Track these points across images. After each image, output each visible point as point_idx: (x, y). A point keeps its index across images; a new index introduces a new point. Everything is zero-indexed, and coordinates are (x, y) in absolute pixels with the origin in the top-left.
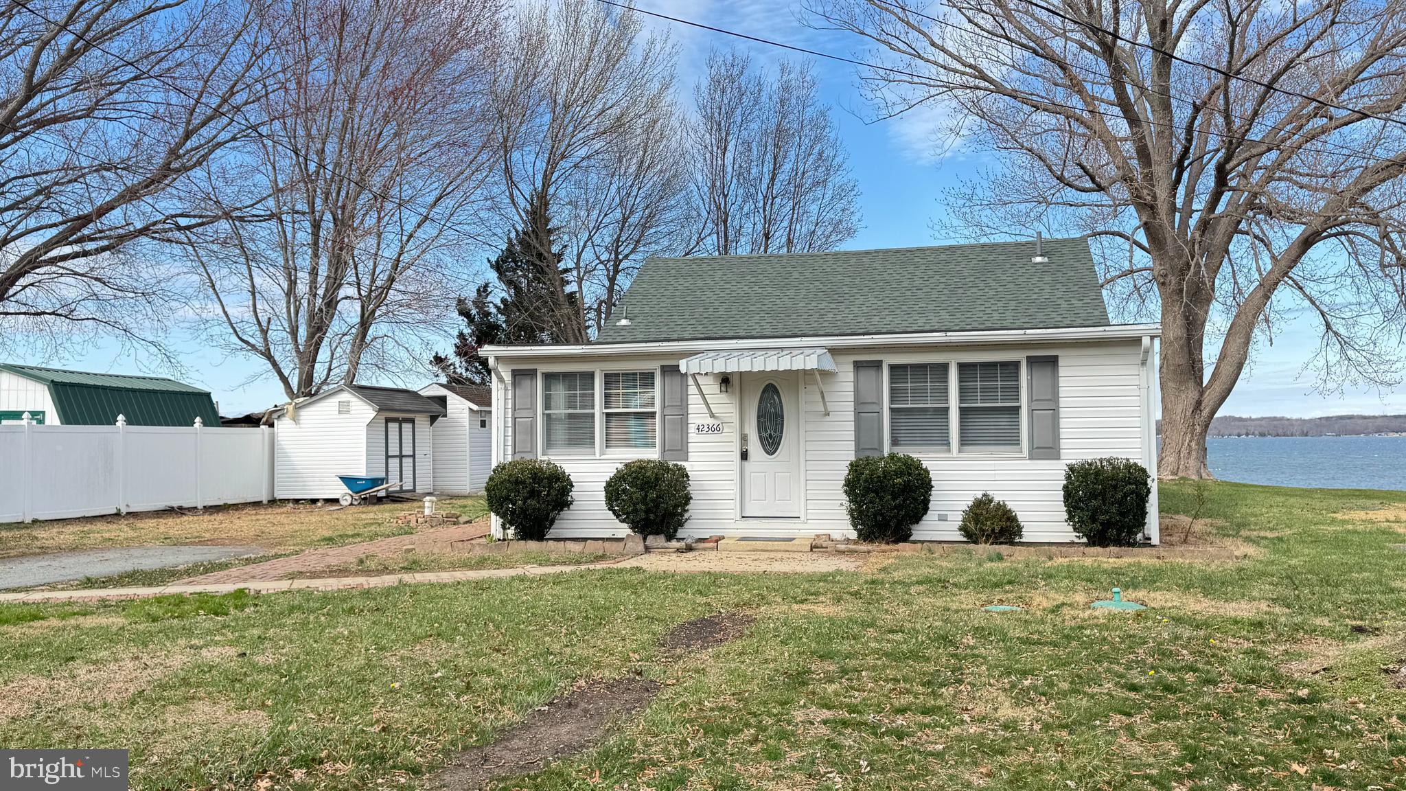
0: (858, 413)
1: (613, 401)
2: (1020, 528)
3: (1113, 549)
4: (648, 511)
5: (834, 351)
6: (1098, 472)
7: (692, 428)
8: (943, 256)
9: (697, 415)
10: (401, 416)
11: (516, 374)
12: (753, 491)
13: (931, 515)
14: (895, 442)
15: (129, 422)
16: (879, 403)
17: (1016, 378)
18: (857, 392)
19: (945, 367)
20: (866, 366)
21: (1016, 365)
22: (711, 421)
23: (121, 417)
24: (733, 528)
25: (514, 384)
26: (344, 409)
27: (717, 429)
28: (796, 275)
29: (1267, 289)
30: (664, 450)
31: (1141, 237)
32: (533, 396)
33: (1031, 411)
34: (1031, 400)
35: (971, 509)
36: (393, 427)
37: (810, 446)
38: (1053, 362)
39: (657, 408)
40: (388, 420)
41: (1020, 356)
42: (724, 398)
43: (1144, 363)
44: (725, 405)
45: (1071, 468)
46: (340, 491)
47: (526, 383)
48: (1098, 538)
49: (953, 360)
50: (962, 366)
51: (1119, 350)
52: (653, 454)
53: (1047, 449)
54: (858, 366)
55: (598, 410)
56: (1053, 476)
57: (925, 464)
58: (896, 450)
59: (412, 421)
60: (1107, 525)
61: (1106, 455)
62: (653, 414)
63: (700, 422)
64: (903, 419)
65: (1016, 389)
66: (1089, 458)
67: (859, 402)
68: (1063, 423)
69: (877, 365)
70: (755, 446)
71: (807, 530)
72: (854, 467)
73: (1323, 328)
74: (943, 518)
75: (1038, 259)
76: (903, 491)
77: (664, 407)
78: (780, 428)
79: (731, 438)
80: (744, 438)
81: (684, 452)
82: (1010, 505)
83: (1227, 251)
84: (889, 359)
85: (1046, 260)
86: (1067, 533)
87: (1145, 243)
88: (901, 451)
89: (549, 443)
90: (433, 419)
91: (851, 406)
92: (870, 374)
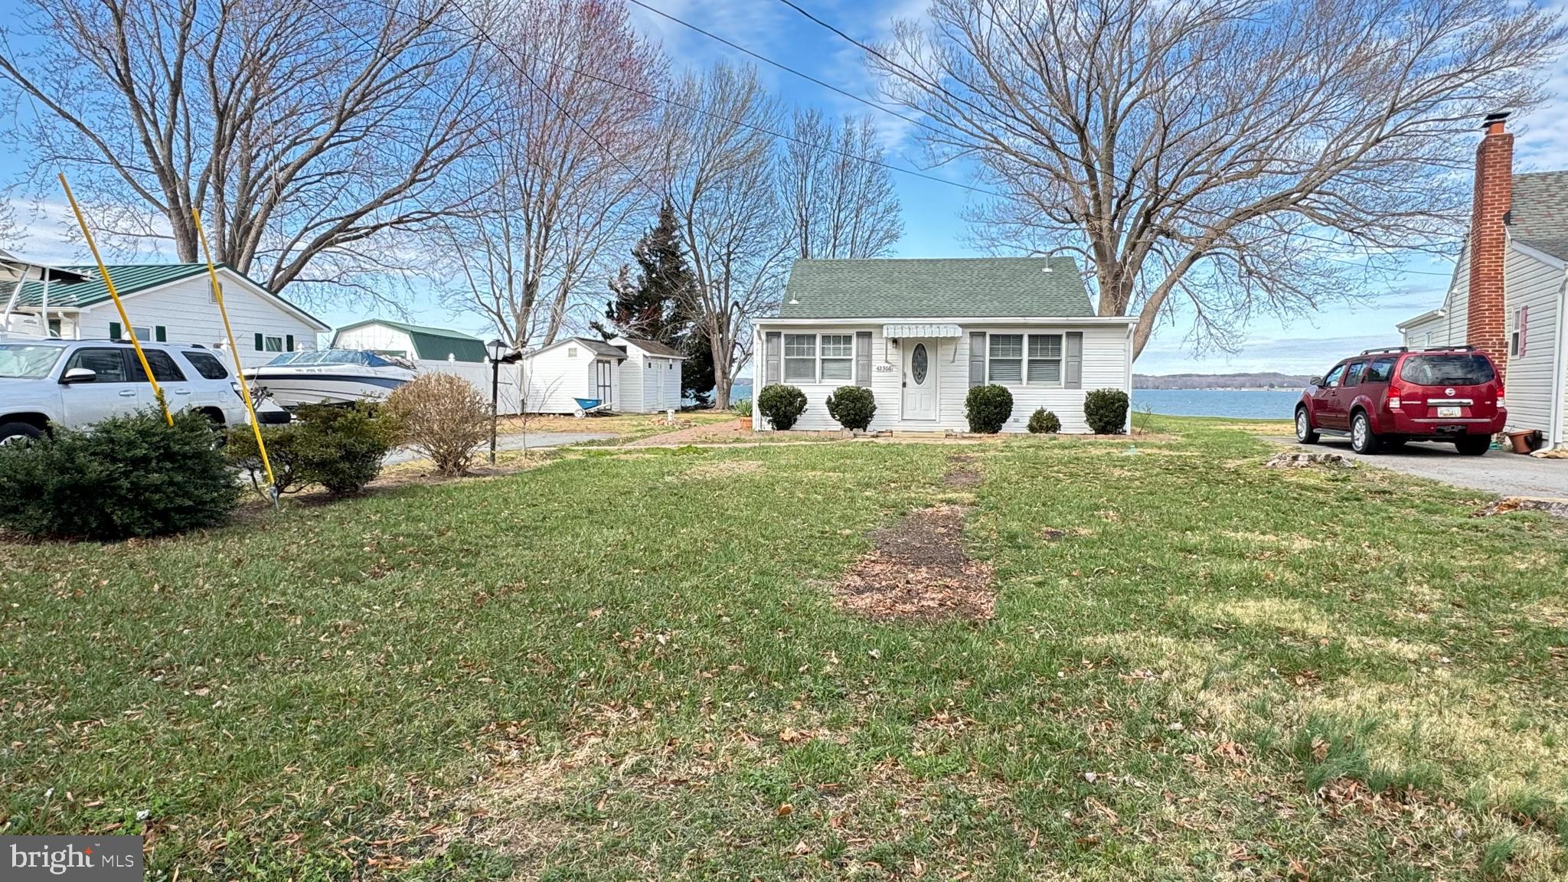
0: (971, 362)
1: (826, 352)
2: (1060, 426)
3: (1111, 436)
4: (855, 415)
5: (961, 326)
6: (1104, 395)
7: (874, 368)
8: (987, 265)
9: (878, 360)
10: (605, 359)
11: (768, 334)
12: (909, 404)
13: (1010, 420)
14: (991, 378)
15: (457, 359)
16: (984, 356)
17: (1060, 343)
18: (971, 349)
19: (1021, 337)
20: (977, 334)
21: (1060, 337)
22: (887, 365)
23: (452, 356)
24: (898, 427)
25: (767, 341)
26: (572, 353)
27: (890, 369)
28: (896, 274)
29: (1167, 287)
30: (857, 381)
31: (1092, 253)
32: (779, 348)
33: (1067, 362)
34: (1067, 356)
35: (1035, 415)
36: (600, 365)
37: (944, 379)
38: (1080, 335)
39: (854, 356)
40: (598, 361)
41: (1063, 332)
42: (894, 351)
43: (1128, 337)
44: (895, 356)
45: (1089, 394)
46: (574, 408)
47: (775, 340)
48: (1102, 430)
49: (1026, 333)
50: (1030, 336)
51: (1115, 330)
52: (851, 383)
53: (1075, 383)
54: (972, 334)
55: (818, 356)
56: (1079, 397)
57: (1010, 391)
58: (993, 382)
59: (609, 362)
60: (1108, 423)
61: (1107, 387)
62: (850, 360)
63: (879, 365)
64: (996, 366)
65: (1059, 350)
66: (1100, 388)
67: (972, 355)
68: (1084, 369)
69: (984, 334)
70: (910, 379)
71: (940, 428)
72: (971, 392)
73: (1196, 314)
74: (1016, 421)
75: (1047, 270)
76: (1000, 405)
77: (858, 356)
78: (925, 369)
79: (897, 373)
80: (904, 375)
81: (869, 381)
82: (1056, 414)
83: (1140, 267)
84: (990, 332)
85: (1051, 270)
86: (1087, 429)
87: (1094, 257)
88: (997, 383)
89: (787, 376)
90: (620, 361)
91: (968, 357)
92: (980, 339)
